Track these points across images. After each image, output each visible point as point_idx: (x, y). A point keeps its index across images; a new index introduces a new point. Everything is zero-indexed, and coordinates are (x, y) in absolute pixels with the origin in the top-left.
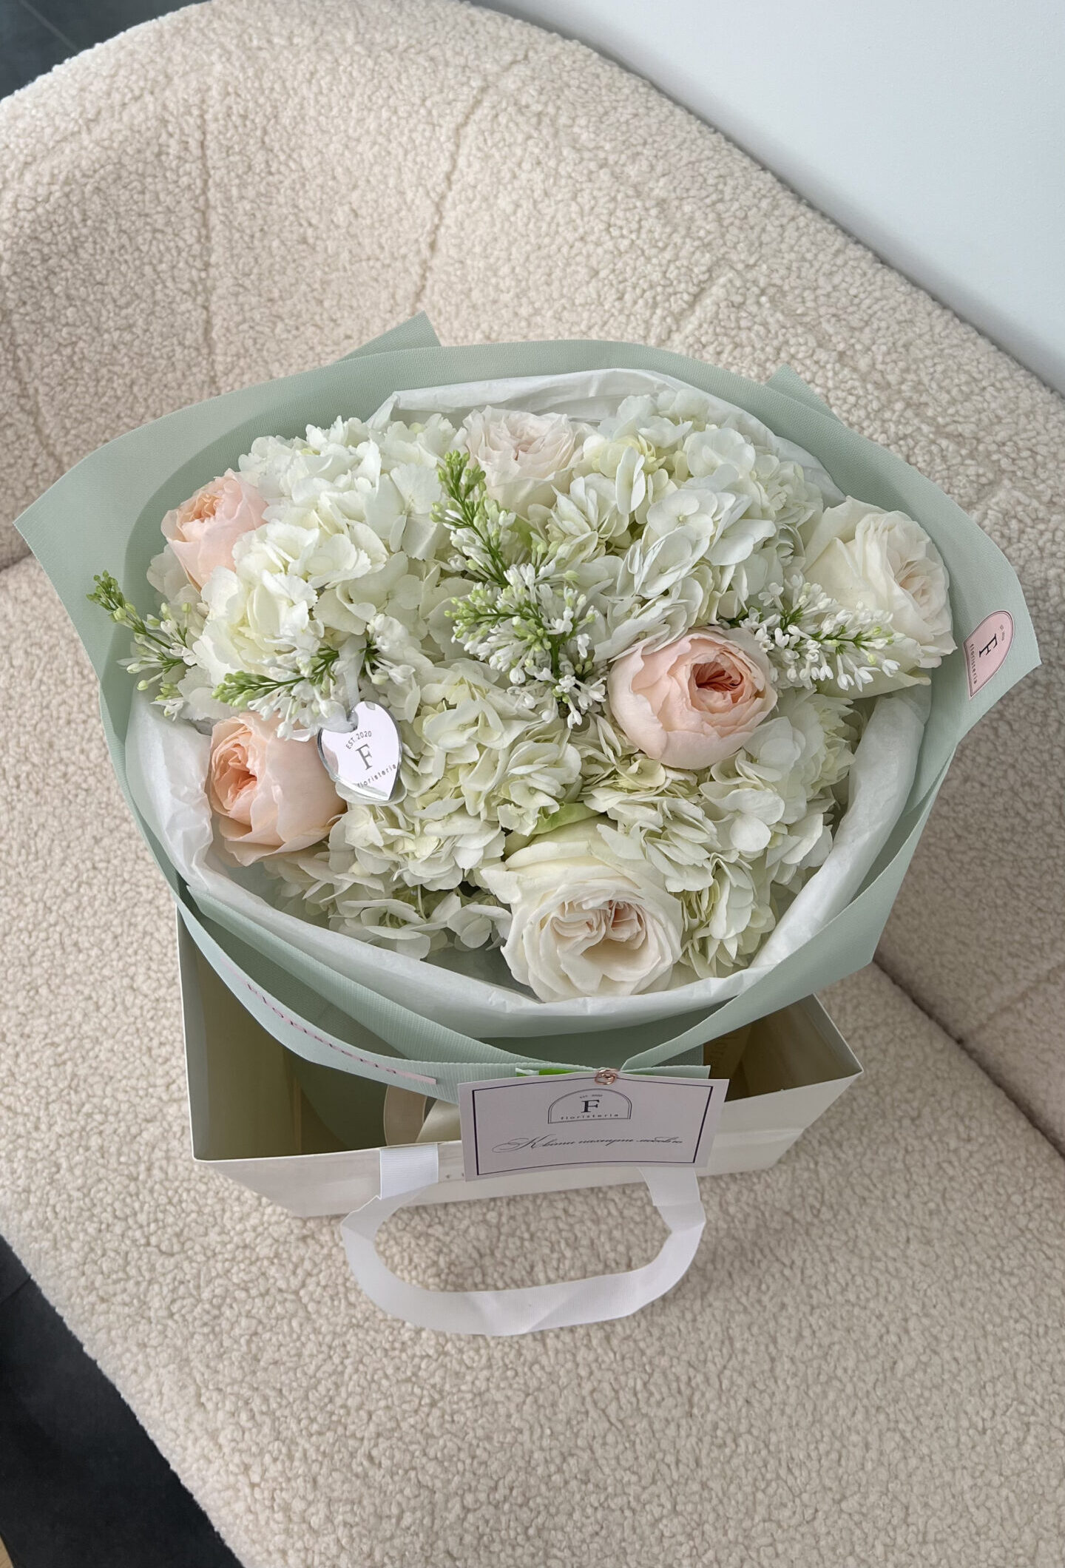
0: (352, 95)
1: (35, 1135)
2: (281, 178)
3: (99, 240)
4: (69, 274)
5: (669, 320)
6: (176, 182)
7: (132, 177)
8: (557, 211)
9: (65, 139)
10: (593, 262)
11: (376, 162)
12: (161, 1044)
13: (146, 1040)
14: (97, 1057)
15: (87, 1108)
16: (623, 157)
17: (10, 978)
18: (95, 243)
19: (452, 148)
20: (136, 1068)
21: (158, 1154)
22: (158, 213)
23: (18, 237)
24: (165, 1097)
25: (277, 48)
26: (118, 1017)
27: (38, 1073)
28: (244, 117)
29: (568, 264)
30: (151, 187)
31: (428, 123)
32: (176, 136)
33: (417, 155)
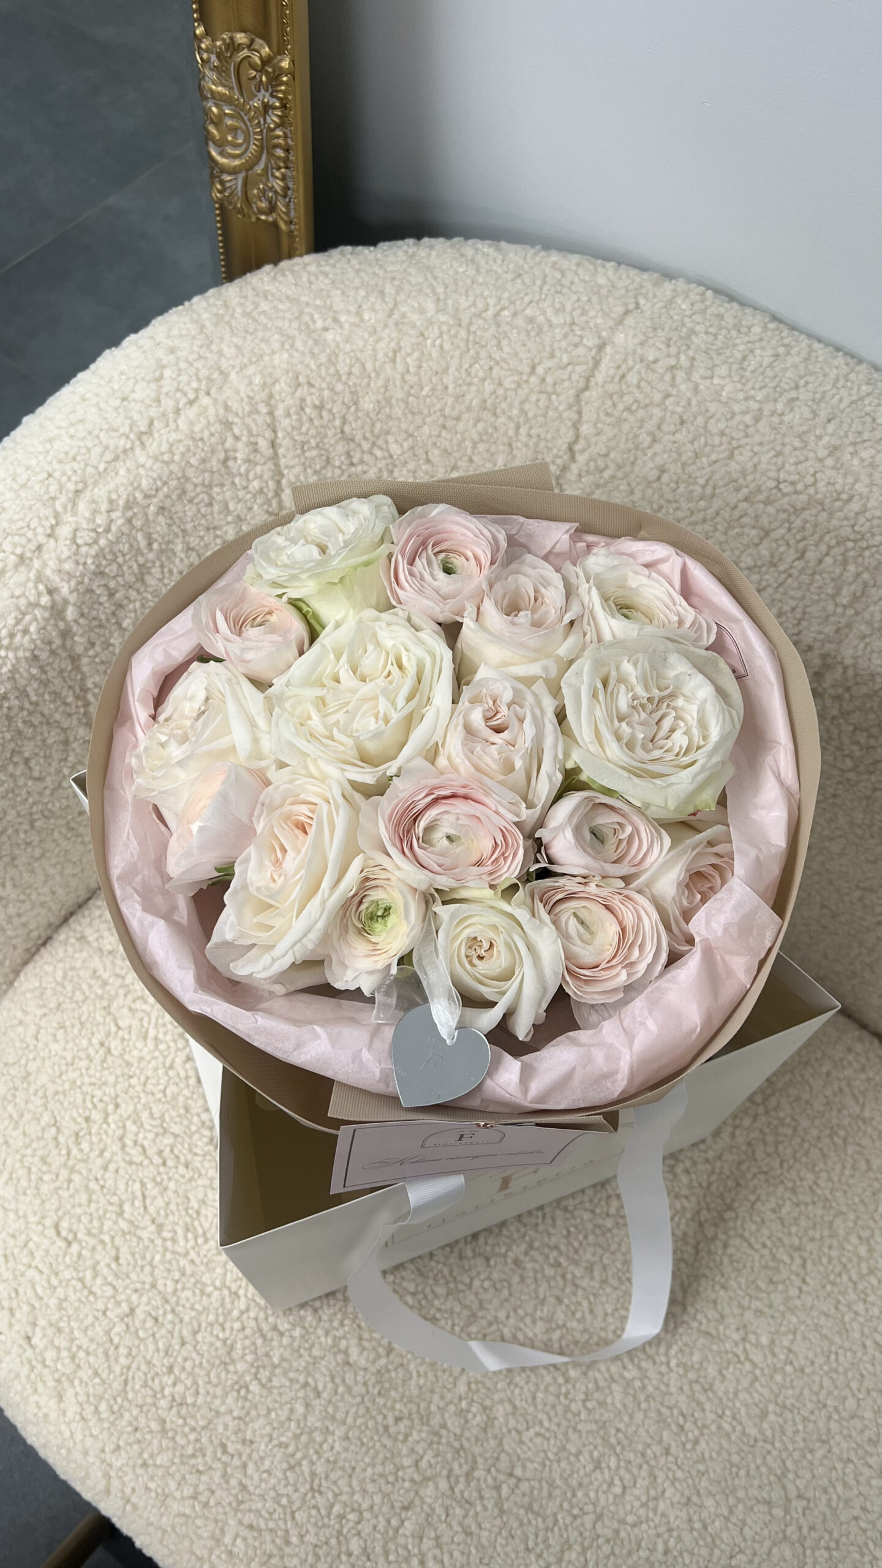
0: (446, 370)
1: (287, 1550)
2: (365, 468)
3: (166, 563)
4: (138, 604)
5: (866, 576)
6: (246, 488)
7: (199, 489)
8: (713, 473)
9: (116, 458)
10: (765, 521)
11: (481, 440)
12: (398, 1420)
13: (380, 1418)
14: (332, 1448)
15: (337, 1509)
16: (780, 407)
17: (214, 1381)
18: (162, 566)
19: (575, 417)
20: (377, 1453)
21: (427, 1544)
22: (228, 523)
23: (83, 575)
24: (417, 1477)
25: (346, 326)
26: (342, 1400)
27: (273, 1481)
28: (320, 408)
29: (730, 527)
30: (219, 498)
31: (541, 392)
32: (244, 439)
33: (531, 428)
